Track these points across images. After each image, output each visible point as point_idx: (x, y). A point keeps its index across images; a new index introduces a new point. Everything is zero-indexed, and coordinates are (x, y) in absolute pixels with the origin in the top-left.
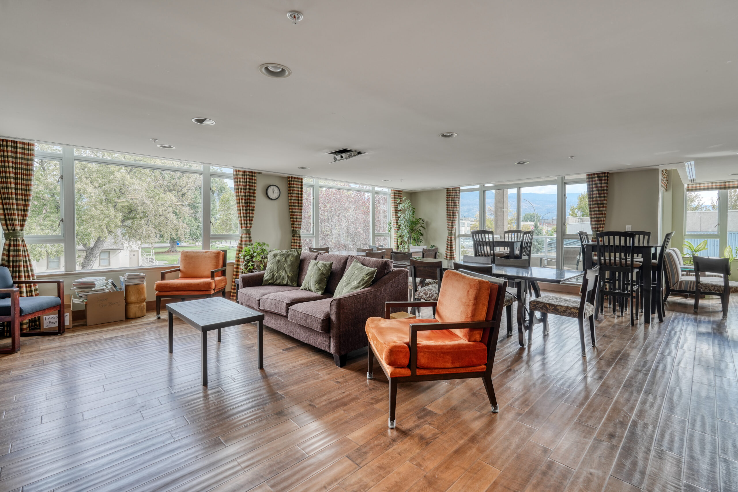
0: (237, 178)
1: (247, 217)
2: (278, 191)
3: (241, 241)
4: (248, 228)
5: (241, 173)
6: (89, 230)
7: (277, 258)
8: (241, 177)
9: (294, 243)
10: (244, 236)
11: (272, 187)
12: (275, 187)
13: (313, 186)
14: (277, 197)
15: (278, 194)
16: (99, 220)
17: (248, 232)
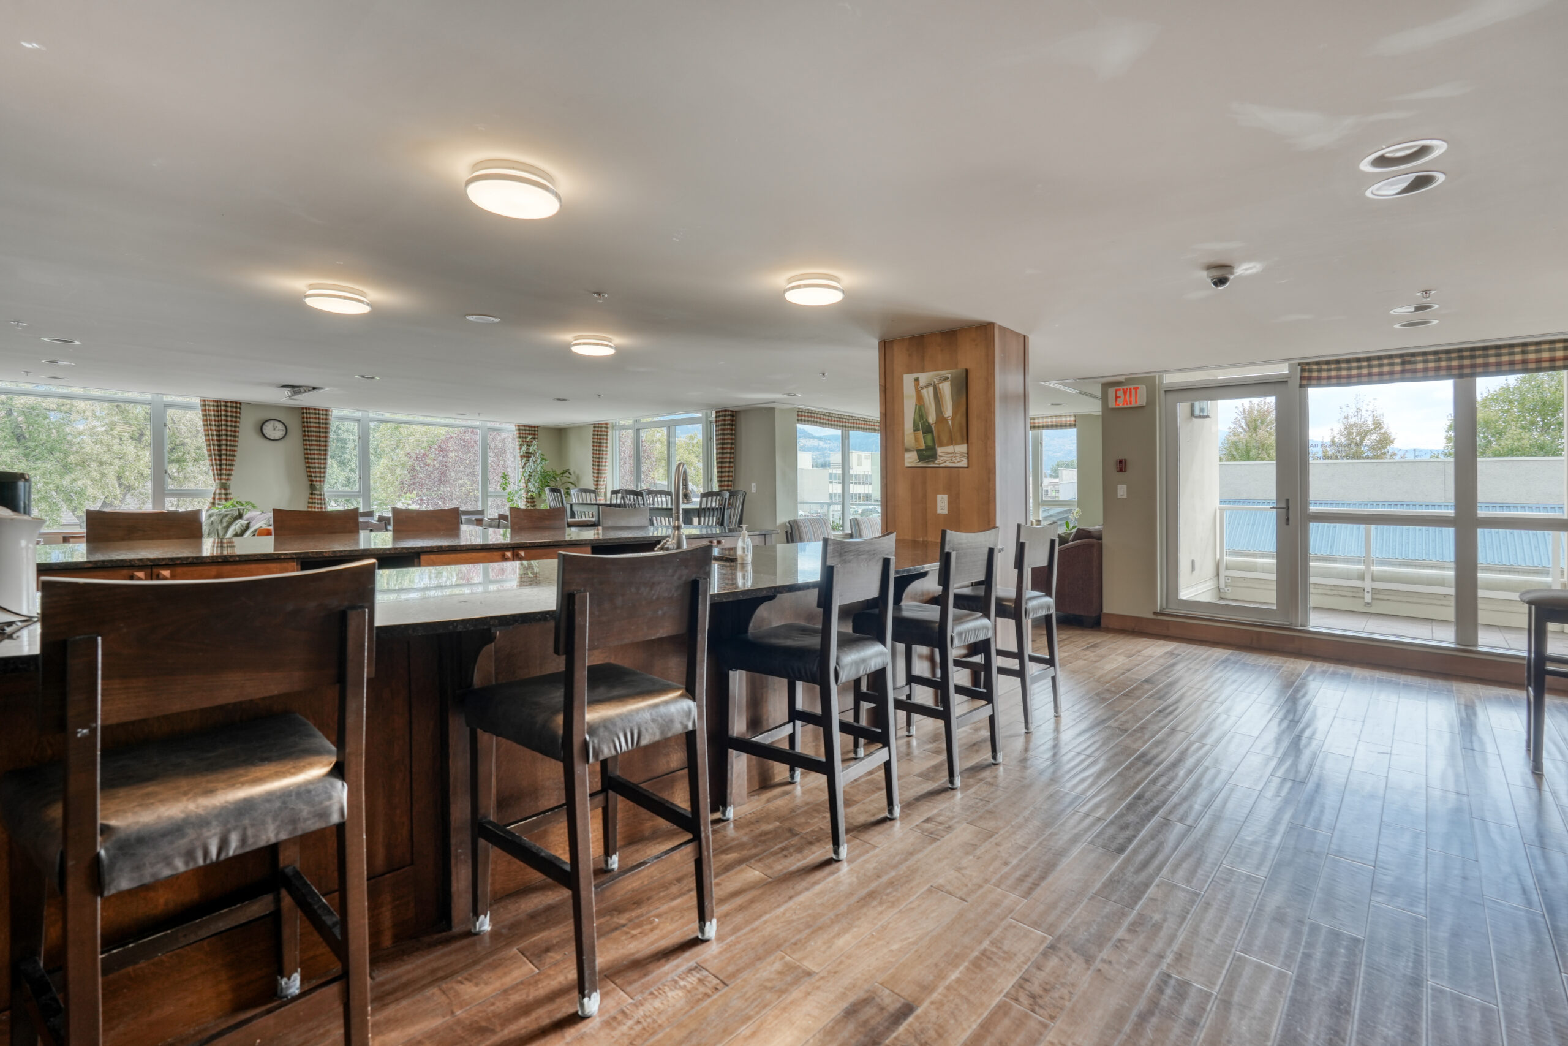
0: (205, 410)
1: (220, 465)
2: (284, 428)
3: (214, 499)
4: (224, 481)
5: (212, 403)
6: (80, 483)
7: (212, 519)
8: (212, 408)
9: (312, 503)
10: (218, 492)
11: (272, 422)
12: (277, 423)
13: (358, 420)
14: (281, 436)
15: (284, 433)
16: (101, 463)
17: (224, 487)
